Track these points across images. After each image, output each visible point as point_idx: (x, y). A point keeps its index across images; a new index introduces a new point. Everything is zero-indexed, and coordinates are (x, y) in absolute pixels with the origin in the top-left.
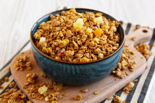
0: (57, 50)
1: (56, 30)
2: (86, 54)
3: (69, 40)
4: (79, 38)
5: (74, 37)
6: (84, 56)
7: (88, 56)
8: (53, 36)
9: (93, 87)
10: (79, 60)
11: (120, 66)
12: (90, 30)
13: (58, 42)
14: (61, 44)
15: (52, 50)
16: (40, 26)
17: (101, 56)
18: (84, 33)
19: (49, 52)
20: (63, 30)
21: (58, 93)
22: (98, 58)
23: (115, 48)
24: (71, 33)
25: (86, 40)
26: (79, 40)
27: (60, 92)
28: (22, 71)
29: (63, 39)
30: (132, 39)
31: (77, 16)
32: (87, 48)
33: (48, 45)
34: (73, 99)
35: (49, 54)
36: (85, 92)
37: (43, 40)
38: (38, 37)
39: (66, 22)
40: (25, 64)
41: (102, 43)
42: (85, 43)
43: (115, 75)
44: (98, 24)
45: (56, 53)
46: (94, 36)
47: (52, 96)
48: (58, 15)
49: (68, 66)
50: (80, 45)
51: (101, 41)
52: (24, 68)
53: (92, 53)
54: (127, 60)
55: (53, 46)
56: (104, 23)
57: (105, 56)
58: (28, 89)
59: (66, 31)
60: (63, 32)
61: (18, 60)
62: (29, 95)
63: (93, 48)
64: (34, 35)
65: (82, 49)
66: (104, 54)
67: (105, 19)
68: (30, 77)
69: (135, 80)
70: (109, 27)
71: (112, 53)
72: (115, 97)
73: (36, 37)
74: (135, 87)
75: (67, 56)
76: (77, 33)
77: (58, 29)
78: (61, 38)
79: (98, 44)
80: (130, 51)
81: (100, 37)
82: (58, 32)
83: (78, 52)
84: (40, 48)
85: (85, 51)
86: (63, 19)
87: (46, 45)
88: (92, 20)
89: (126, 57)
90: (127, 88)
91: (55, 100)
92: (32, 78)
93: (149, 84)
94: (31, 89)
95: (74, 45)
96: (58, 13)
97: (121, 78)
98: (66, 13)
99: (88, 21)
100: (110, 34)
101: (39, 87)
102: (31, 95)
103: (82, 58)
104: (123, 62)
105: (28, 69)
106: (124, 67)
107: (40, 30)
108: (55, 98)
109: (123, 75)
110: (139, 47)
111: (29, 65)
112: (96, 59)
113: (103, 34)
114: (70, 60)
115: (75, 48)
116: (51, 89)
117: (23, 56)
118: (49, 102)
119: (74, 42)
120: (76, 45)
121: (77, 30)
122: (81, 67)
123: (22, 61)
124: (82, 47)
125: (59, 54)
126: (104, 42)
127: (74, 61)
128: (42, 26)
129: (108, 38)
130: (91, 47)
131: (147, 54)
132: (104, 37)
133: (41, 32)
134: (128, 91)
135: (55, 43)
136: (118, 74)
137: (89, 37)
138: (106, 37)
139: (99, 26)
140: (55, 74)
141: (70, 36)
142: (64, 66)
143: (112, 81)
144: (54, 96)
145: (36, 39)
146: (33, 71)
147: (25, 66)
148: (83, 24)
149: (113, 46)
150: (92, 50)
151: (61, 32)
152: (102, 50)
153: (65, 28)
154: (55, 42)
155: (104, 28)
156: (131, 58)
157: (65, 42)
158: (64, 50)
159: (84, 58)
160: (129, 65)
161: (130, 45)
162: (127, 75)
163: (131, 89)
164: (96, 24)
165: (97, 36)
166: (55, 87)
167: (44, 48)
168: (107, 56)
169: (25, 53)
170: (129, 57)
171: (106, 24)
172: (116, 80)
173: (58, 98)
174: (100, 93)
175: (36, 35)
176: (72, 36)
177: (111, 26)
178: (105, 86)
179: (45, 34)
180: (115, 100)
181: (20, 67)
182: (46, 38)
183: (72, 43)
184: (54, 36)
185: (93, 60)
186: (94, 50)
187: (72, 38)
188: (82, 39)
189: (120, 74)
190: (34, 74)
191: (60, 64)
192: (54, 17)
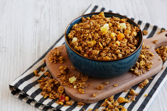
0: (86, 49)
1: (86, 32)
2: (108, 54)
3: (96, 41)
4: (104, 41)
5: (100, 39)
6: (106, 55)
7: (110, 56)
8: (83, 37)
9: (113, 81)
10: (103, 58)
11: (138, 66)
12: (113, 35)
13: (87, 43)
14: (89, 45)
15: (82, 48)
16: (73, 27)
17: (120, 56)
18: (109, 37)
19: (79, 50)
20: (92, 33)
21: (84, 83)
22: (118, 58)
23: (132, 50)
24: (98, 36)
25: (110, 42)
26: (104, 42)
27: (86, 82)
28: (56, 63)
29: (91, 40)
30: (154, 42)
31: (104, 21)
32: (110, 49)
33: (79, 44)
34: (96, 89)
35: (79, 52)
36: (107, 84)
37: (75, 40)
38: (71, 37)
39: (95, 26)
40: (58, 58)
41: (122, 45)
42: (108, 44)
43: (133, 73)
44: (121, 29)
45: (85, 51)
46: (117, 39)
47: (79, 85)
48: (89, 18)
49: (94, 62)
50: (104, 46)
51: (122, 44)
52: (58, 61)
53: (113, 53)
54: (146, 61)
55: (83, 45)
56: (127, 28)
57: (123, 56)
58: (61, 78)
59: (94, 33)
60: (91, 34)
61: (53, 55)
62: (61, 83)
63: (114, 49)
64: (69, 35)
65: (106, 50)
66: (123, 55)
67: (129, 25)
68: (63, 69)
69: (151, 78)
70: (130, 32)
71: (129, 54)
72: (131, 90)
73: (70, 37)
74: (149, 84)
75: (93, 54)
76: (102, 36)
77: (88, 31)
78: (90, 40)
79: (119, 46)
80: (150, 53)
81: (121, 41)
82: (88, 34)
83: (102, 51)
84: (72, 46)
85: (108, 51)
86: (93, 23)
87: (77, 44)
88: (116, 25)
89: (145, 58)
90: (142, 84)
91: (81, 88)
92: (64, 70)
93: (161, 82)
94: (63, 78)
95: (99, 46)
96: (89, 15)
97: (137, 75)
98: (96, 16)
99: (113, 26)
100: (130, 39)
101: (70, 77)
102: (63, 83)
103: (105, 56)
104: (141, 62)
105: (61, 63)
106: (142, 66)
107: (73, 31)
108: (82, 86)
109: (140, 73)
110: (160, 49)
111: (61, 59)
112: (116, 58)
113: (124, 38)
114: (96, 57)
115: (100, 48)
116: (79, 80)
117: (57, 51)
118: (77, 89)
119: (99, 43)
120: (101, 46)
121: (103, 34)
122: (104, 64)
123: (56, 56)
124: (106, 48)
125: (87, 53)
126: (124, 44)
127: (98, 58)
128: (75, 27)
129: (128, 41)
130: (113, 48)
131: (165, 57)
132: (124, 41)
133: (74, 32)
134: (142, 86)
135: (85, 44)
136: (135, 72)
137: (112, 40)
138: (126, 41)
139: (122, 31)
140: (83, 67)
141: (97, 38)
142: (91, 62)
143: (129, 77)
144: (81, 85)
145: (70, 38)
146: (65, 64)
147: (59, 59)
148: (109, 28)
149: (131, 48)
150: (113, 51)
151: (90, 34)
152: (121, 51)
153: (94, 31)
154: (85, 42)
155: (126, 33)
156: (149, 59)
157: (93, 43)
158: (91, 49)
159: (106, 57)
160: (146, 65)
161: (151, 47)
162: (143, 73)
163: (145, 85)
164: (120, 29)
165: (119, 39)
166: (82, 78)
167: (76, 47)
168: (125, 56)
169: (58, 49)
170: (148, 58)
171: (128, 29)
172: (133, 77)
173: (84, 87)
174: (118, 85)
175: (70, 35)
176: (99, 38)
177: (132, 31)
178: (123, 81)
179: (77, 35)
180: (130, 93)
181: (55, 61)
182: (78, 38)
183: (99, 44)
184: (85, 38)
185: (113, 59)
186: (115, 50)
187: (99, 40)
188: (107, 42)
189: (137, 72)
190: (66, 67)
191: (88, 60)
192: (85, 19)
